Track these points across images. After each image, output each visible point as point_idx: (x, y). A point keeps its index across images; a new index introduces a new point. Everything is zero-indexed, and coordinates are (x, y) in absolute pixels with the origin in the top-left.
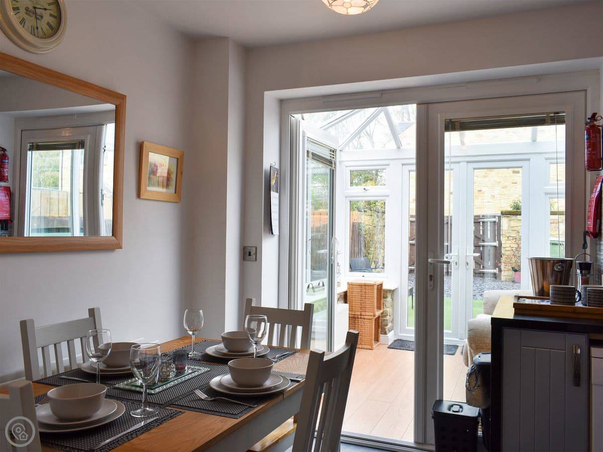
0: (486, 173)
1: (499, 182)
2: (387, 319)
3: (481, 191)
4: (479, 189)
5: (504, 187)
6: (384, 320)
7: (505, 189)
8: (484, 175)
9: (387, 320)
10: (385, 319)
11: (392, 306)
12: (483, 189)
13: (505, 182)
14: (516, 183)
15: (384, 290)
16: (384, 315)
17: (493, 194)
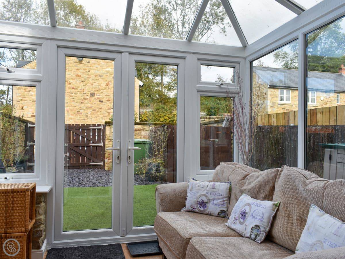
0: (82, 101)
1: (91, 107)
2: (42, 229)
3: (79, 112)
4: (78, 111)
5: (93, 111)
6: (37, 231)
7: (94, 112)
8: (81, 101)
9: (41, 231)
10: (38, 229)
11: (45, 213)
12: (81, 111)
13: (94, 107)
14: (101, 108)
15: (36, 194)
16: (37, 224)
17: (87, 114)
